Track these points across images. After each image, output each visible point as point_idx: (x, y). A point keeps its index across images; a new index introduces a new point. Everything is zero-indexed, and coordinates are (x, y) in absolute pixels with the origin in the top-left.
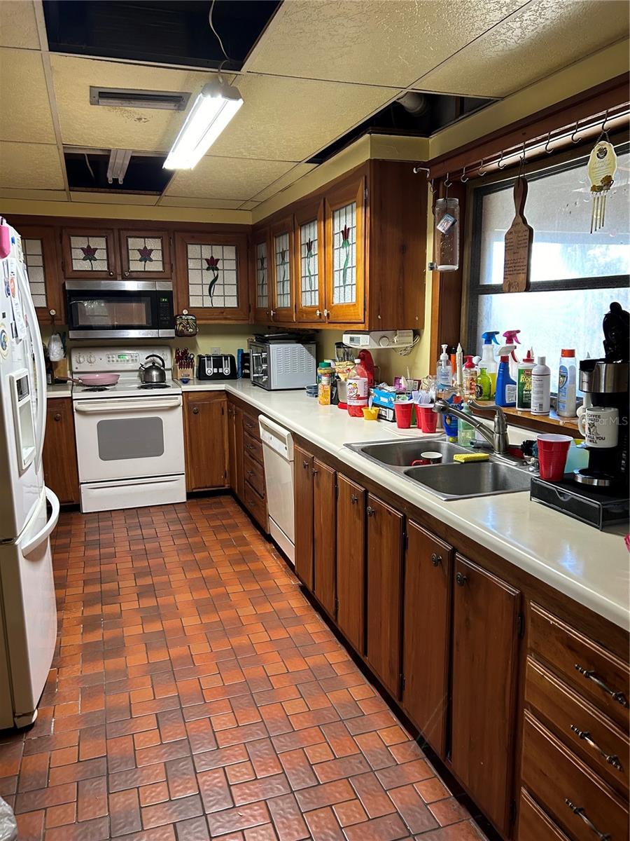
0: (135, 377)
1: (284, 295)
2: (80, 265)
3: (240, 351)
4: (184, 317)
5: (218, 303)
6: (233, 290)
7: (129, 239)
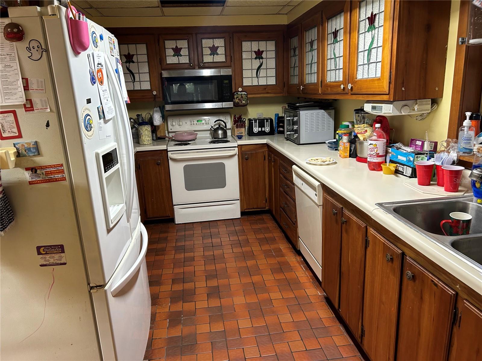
0: (208, 134)
1: (311, 74)
2: (171, 60)
3: (277, 115)
4: (239, 93)
5: (262, 82)
6: (273, 73)
7: (203, 40)
